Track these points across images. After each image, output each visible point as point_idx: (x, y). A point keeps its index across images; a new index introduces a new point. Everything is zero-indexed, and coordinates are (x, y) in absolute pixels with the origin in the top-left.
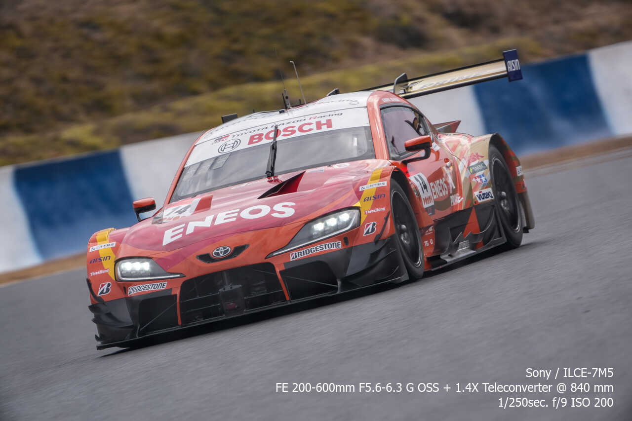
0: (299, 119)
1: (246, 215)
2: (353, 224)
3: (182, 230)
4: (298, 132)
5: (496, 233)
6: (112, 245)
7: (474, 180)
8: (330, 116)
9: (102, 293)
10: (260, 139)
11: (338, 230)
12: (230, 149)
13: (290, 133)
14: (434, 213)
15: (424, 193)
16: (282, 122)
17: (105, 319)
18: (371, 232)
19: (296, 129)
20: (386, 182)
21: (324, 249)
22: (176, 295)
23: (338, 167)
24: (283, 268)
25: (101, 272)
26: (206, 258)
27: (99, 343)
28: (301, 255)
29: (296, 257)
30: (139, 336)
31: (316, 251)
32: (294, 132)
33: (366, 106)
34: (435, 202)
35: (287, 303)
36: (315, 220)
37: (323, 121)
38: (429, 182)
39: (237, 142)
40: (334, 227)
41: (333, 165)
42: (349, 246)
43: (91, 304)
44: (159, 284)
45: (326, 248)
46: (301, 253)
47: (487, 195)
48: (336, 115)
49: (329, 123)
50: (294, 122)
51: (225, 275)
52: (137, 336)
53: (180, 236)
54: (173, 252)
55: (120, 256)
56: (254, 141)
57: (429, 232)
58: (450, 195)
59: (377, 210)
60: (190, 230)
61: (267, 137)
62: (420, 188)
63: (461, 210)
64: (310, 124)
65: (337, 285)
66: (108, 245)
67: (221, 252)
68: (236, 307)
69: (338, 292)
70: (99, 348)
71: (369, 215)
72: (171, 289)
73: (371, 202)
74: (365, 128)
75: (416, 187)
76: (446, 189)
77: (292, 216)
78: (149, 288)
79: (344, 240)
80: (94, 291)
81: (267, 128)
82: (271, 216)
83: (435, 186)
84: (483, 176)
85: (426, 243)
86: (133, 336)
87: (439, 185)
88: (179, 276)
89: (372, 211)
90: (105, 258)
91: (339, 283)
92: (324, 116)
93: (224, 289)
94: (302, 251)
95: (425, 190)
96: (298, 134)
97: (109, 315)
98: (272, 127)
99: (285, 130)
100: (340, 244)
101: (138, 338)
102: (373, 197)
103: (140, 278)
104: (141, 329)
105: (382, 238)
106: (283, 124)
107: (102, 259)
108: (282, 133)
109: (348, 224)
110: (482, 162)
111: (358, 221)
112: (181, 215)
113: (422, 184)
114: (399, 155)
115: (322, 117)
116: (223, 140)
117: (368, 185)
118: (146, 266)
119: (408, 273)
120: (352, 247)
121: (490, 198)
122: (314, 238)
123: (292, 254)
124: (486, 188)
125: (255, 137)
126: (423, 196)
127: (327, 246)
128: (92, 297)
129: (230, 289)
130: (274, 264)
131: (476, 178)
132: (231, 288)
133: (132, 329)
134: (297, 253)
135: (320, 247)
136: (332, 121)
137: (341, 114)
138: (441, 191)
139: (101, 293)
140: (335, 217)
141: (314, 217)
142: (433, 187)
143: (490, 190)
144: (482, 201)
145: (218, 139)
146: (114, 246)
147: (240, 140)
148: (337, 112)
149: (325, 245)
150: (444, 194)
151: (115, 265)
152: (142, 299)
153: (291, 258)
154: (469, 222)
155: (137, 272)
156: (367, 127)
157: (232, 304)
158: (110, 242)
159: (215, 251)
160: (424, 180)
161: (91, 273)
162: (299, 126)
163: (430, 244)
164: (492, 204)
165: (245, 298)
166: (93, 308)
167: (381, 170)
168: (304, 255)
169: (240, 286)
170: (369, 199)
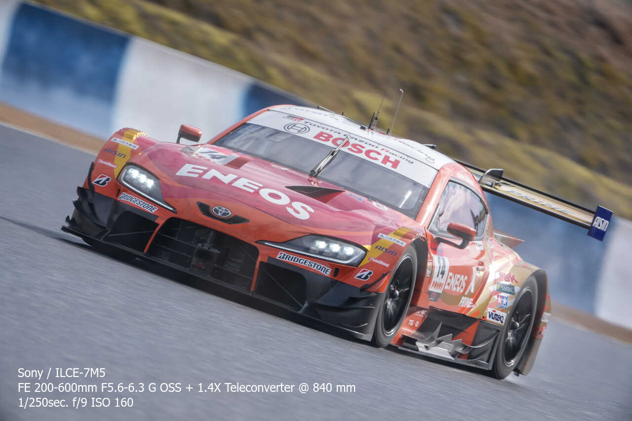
0: (373, 144)
1: (264, 193)
2: (353, 261)
3: (201, 172)
4: (364, 155)
5: (486, 356)
6: (135, 147)
7: (496, 297)
8: (401, 158)
9: (98, 182)
10: (327, 139)
11: (336, 258)
12: (296, 131)
13: (356, 150)
14: (435, 300)
15: (438, 276)
16: (356, 137)
17: (85, 206)
18: (363, 279)
19: (364, 150)
20: (405, 244)
21: (312, 267)
22: (158, 225)
23: (376, 206)
24: (265, 260)
25: (109, 164)
26: (205, 209)
27: (67, 225)
28: (289, 260)
29: (283, 258)
30: (104, 240)
31: (304, 264)
32: (360, 151)
33: (438, 169)
34: (443, 291)
35: (249, 293)
36: (321, 237)
37: (392, 158)
38: (450, 271)
39: (306, 129)
40: (333, 253)
41: (373, 202)
42: (336, 279)
43: (82, 187)
44: (150, 205)
45: (314, 267)
46: (290, 257)
47: (498, 318)
48: (407, 160)
49: (396, 164)
50: (366, 143)
51: (212, 233)
52: (102, 239)
53: (196, 176)
54: (181, 186)
55: (134, 161)
56: (321, 138)
57: (420, 314)
58: (463, 294)
59: (381, 262)
60: (208, 176)
61: (334, 141)
62: (436, 271)
63: (464, 316)
64: (379, 154)
65: (303, 305)
66: (130, 145)
67: (221, 212)
68: (203, 268)
69: (300, 312)
70: (64, 229)
71: (372, 263)
72: (157, 217)
73: (380, 253)
74: (424, 188)
75: (433, 267)
76: (462, 287)
77: (305, 220)
78: (140, 203)
79: (334, 270)
80: (92, 177)
81: (339, 133)
82: (286, 209)
83: (453, 278)
84: (507, 299)
85: (411, 322)
86: (99, 236)
87: (458, 280)
88: (172, 209)
89: (376, 261)
90: (120, 155)
91: (306, 305)
92: (396, 155)
93: (202, 246)
94: (291, 256)
95: (440, 276)
96: (362, 156)
97: (91, 206)
98: (345, 135)
99: (354, 145)
100: (330, 271)
101: (101, 240)
102: (386, 249)
103: (137, 190)
104: (110, 235)
105: (369, 290)
106: (356, 139)
107: (117, 154)
108: (350, 147)
109: (349, 258)
110: (513, 287)
111: (358, 262)
112: (212, 160)
113: (441, 268)
114: (438, 230)
115: (393, 154)
116: (295, 120)
117: (389, 236)
118: (150, 183)
119: (373, 336)
120: (338, 281)
121: (499, 322)
122: (310, 251)
123: (281, 253)
124: (502, 311)
125: (324, 135)
126: (435, 279)
127: (316, 265)
128: (87, 181)
129: (207, 248)
130: (260, 251)
131: (498, 296)
132: (209, 248)
133: (102, 230)
134: (286, 255)
135: (310, 263)
136: (400, 163)
137: (412, 163)
138: (456, 286)
139: (96, 182)
140: (340, 245)
141: (322, 234)
142: (451, 278)
143: (504, 315)
144: (491, 319)
145: (290, 116)
146: (135, 149)
147: (309, 129)
148: (409, 159)
149: (315, 264)
150: (458, 291)
151: (125, 166)
152: (127, 209)
153: (278, 257)
154: (466, 331)
155: (139, 183)
156: (427, 188)
157: (201, 263)
158: (134, 143)
159: (217, 208)
160: (446, 265)
161: (100, 160)
162: (368, 149)
163: (414, 324)
164: (498, 329)
165: (216, 265)
166: (81, 191)
167: (408, 231)
168: (291, 260)
169: (219, 252)
170: (380, 248)
